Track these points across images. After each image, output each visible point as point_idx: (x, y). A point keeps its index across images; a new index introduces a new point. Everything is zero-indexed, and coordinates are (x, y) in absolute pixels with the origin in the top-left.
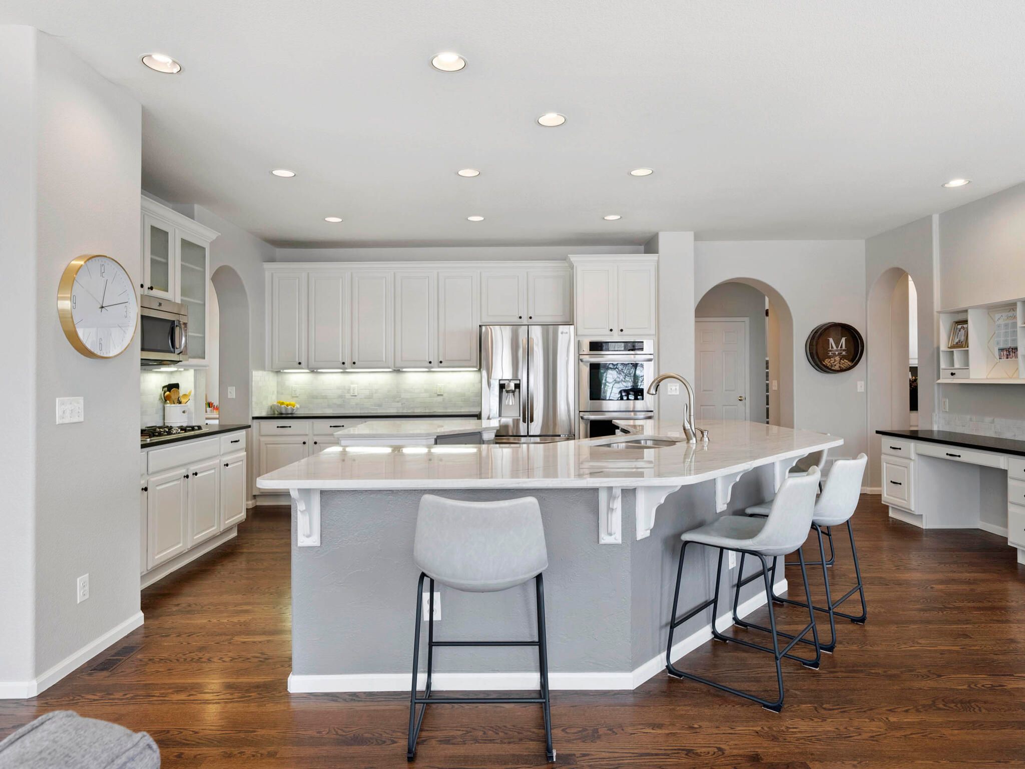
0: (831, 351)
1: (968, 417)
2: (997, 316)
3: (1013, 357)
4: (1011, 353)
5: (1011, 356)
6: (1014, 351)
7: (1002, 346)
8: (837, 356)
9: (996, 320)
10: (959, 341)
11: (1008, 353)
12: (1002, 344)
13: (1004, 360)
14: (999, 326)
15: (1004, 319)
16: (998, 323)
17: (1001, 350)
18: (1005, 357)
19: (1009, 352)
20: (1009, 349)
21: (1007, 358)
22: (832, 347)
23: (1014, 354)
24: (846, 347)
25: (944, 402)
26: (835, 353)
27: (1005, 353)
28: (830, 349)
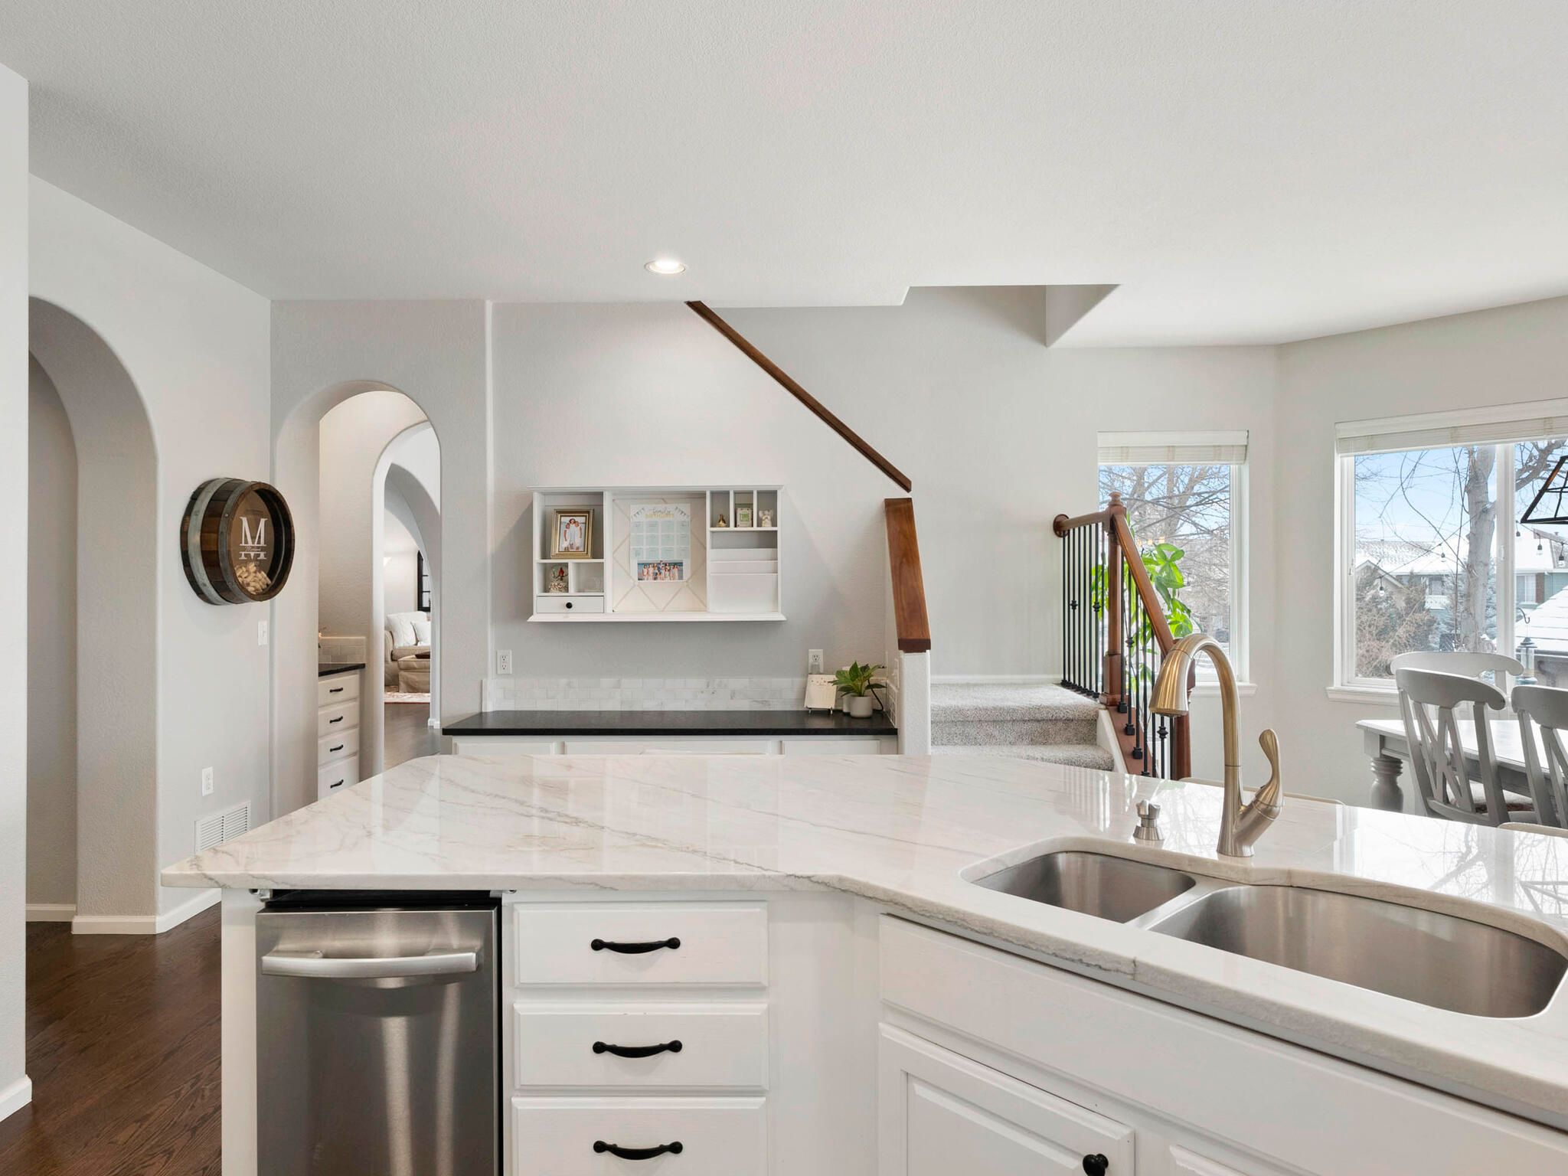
0: (244, 549)
1: (563, 681)
2: (634, 508)
3: (665, 577)
4: (663, 571)
5: (663, 575)
6: (668, 568)
7: (645, 559)
8: (251, 561)
9: (632, 514)
10: (571, 545)
11: (657, 571)
12: (645, 557)
13: (649, 581)
14: (638, 525)
15: (647, 515)
16: (635, 519)
17: (644, 565)
18: (651, 577)
19: (659, 569)
20: (660, 564)
21: (655, 579)
22: (246, 542)
23: (667, 573)
24: (265, 543)
25: (504, 658)
26: (249, 554)
27: (651, 570)
28: (243, 544)
